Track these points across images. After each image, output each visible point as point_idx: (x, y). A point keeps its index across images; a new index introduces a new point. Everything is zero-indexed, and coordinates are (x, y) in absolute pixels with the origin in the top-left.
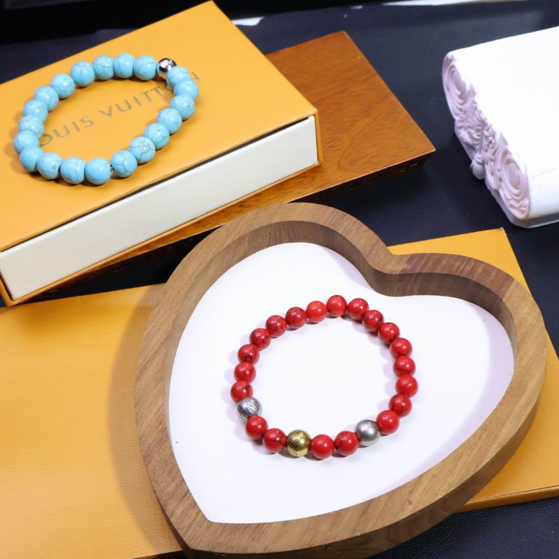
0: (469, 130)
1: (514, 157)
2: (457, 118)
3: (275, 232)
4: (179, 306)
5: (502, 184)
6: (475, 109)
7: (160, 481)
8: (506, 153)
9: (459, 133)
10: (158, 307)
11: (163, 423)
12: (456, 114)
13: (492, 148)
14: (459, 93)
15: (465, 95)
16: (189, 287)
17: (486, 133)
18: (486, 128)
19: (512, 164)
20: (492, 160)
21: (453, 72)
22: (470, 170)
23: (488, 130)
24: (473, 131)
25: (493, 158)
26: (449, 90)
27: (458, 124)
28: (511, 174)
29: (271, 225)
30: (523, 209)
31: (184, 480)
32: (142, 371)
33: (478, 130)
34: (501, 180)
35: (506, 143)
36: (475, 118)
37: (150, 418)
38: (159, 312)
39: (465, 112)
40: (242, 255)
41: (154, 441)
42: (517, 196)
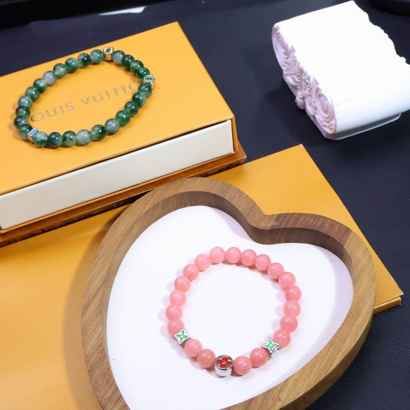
0: (293, 76)
1: (323, 92)
2: (284, 68)
3: (180, 199)
4: (112, 258)
5: (317, 111)
6: (296, 61)
7: (101, 389)
8: (318, 90)
9: (286, 79)
10: (97, 259)
11: (102, 345)
12: (284, 66)
13: (309, 87)
14: (284, 51)
15: (288, 52)
16: (119, 243)
17: (304, 78)
18: (303, 74)
19: (322, 97)
20: (309, 96)
21: (279, 37)
22: (295, 104)
23: (305, 75)
24: (295, 77)
25: (310, 94)
26: (277, 50)
27: (285, 73)
28: (322, 104)
29: (177, 195)
30: (331, 127)
31: (117, 388)
32: (86, 307)
33: (298, 76)
34: (316, 109)
35: (317, 83)
36: (296, 68)
37: (92, 342)
38: (97, 262)
39: (289, 64)
40: (157, 217)
41: (96, 359)
42: (327, 118)
